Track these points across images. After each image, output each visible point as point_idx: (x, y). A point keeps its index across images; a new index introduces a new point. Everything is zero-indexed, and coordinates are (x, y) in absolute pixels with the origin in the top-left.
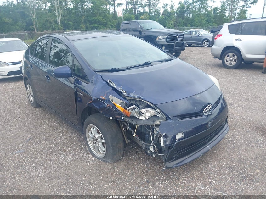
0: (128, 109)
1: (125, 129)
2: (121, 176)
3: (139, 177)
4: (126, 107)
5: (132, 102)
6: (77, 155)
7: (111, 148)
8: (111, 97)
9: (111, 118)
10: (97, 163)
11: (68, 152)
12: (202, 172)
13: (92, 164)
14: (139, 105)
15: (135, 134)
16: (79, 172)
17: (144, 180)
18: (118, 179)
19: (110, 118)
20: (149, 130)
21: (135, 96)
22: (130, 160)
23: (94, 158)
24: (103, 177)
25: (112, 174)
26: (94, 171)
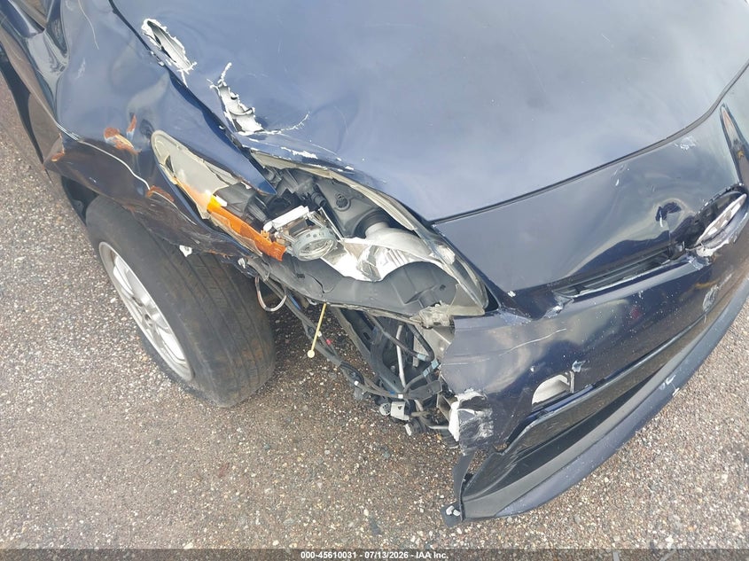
0: (267, 227)
1: (269, 305)
2: (263, 485)
3: (338, 495)
4: (260, 215)
5: (295, 188)
6: (81, 351)
7: (210, 371)
8: (163, 145)
9: (186, 251)
10: (162, 404)
11: (47, 326)
12: (617, 478)
13: (142, 411)
14: (333, 204)
15: (318, 334)
16: (79, 457)
17: (361, 514)
18: (248, 503)
19: (182, 248)
20: (388, 335)
21: (306, 154)
22: (306, 386)
23: (154, 372)
24: (182, 487)
25: (223, 470)
26: (147, 449)
